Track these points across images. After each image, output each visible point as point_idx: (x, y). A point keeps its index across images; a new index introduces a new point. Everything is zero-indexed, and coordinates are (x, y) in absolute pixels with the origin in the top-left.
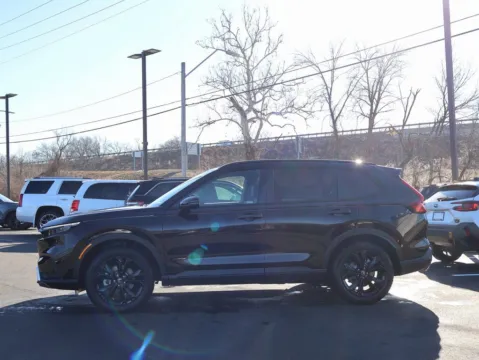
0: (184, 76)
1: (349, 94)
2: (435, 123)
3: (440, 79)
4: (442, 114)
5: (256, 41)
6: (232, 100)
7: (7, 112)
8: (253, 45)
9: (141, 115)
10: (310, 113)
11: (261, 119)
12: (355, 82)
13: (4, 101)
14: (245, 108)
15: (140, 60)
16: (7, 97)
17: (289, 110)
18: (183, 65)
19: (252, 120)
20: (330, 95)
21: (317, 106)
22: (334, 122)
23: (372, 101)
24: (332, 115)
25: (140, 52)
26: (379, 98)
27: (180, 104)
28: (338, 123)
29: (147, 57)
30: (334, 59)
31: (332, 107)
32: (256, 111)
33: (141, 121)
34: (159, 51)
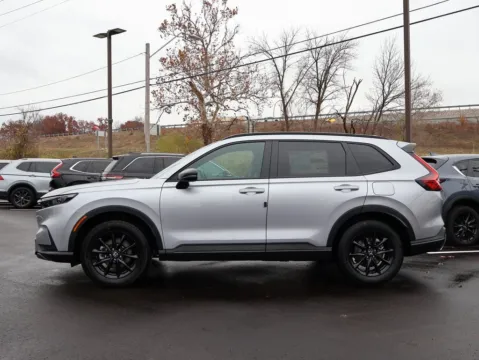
0: (148, 57)
1: (299, 82)
2: (373, 112)
3: (380, 70)
4: (380, 102)
5: (214, 30)
6: (191, 84)
8: (211, 34)
9: (106, 93)
10: (263, 99)
11: (217, 104)
12: (305, 70)
14: (203, 92)
15: (106, 39)
17: (244, 95)
18: (148, 45)
19: (209, 104)
20: (281, 82)
21: (269, 93)
22: (285, 107)
23: (320, 89)
24: (283, 101)
25: (105, 31)
26: (325, 87)
27: (144, 84)
28: (288, 108)
29: (113, 37)
30: (286, 52)
31: (284, 93)
32: (213, 96)
33: (106, 99)
34: (124, 31)
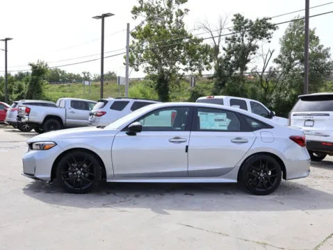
7: (6, 51)
13: (4, 42)
16: (6, 40)
30: (221, 29)
